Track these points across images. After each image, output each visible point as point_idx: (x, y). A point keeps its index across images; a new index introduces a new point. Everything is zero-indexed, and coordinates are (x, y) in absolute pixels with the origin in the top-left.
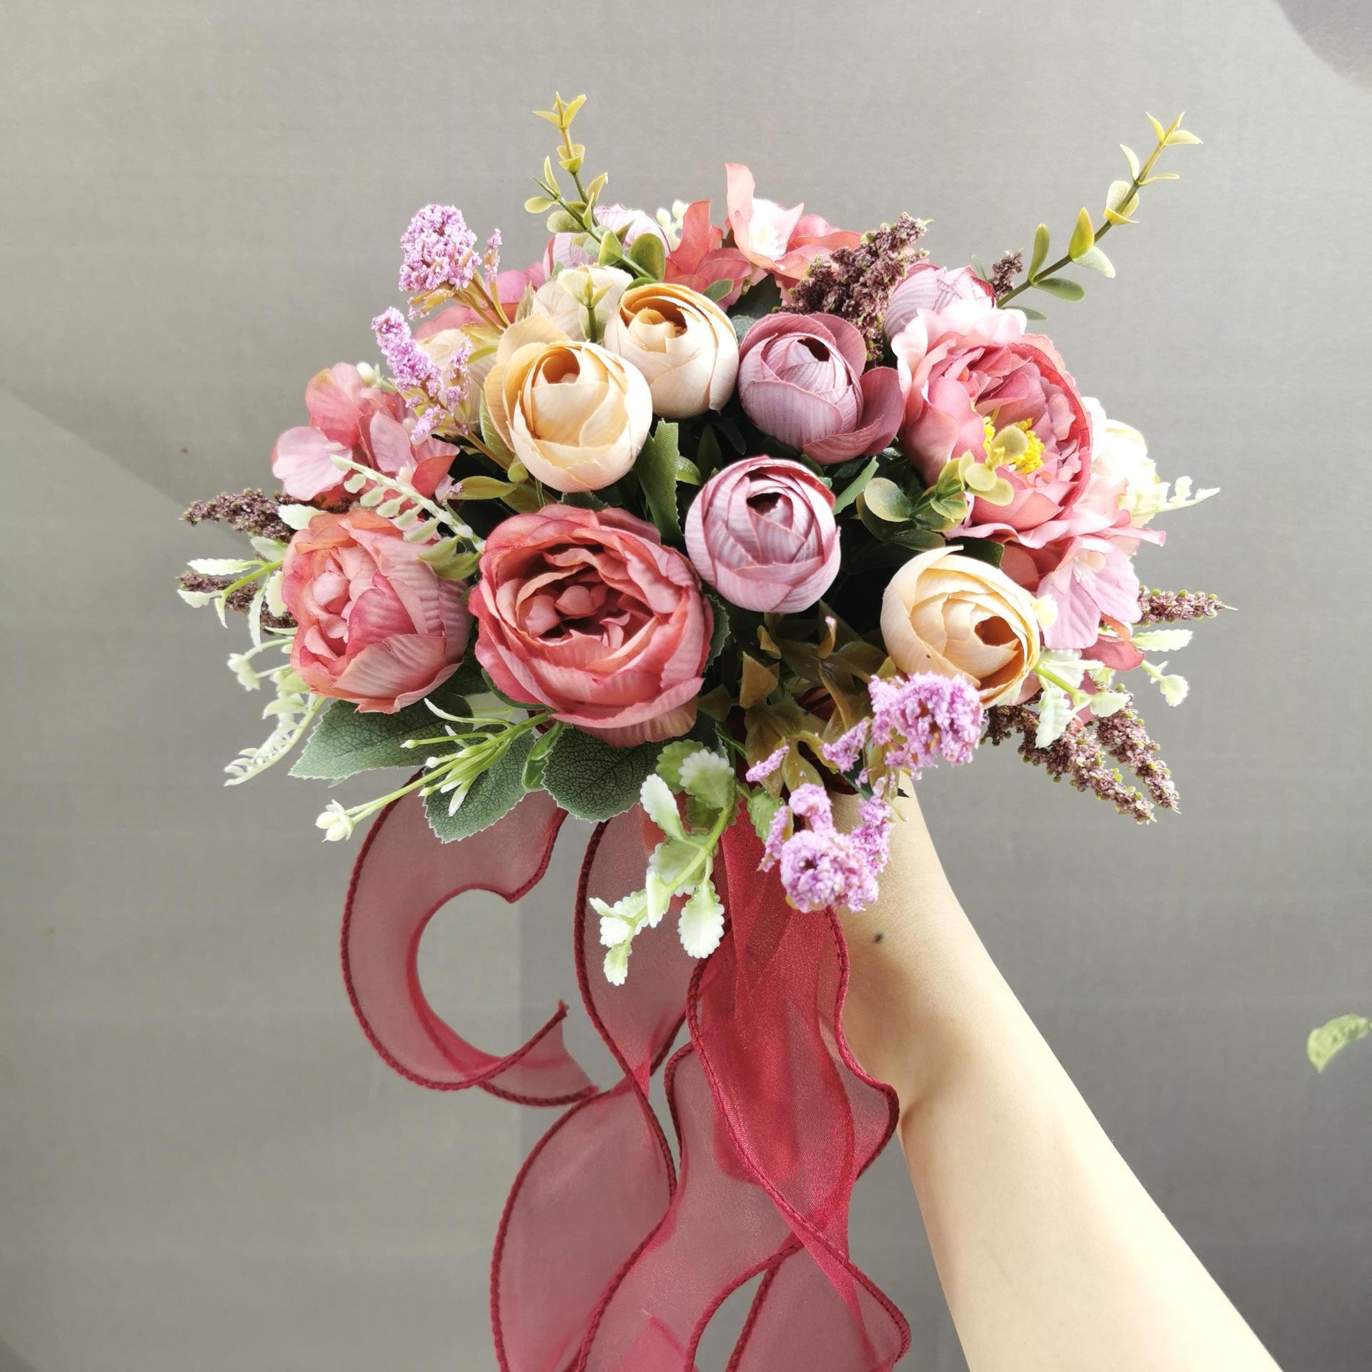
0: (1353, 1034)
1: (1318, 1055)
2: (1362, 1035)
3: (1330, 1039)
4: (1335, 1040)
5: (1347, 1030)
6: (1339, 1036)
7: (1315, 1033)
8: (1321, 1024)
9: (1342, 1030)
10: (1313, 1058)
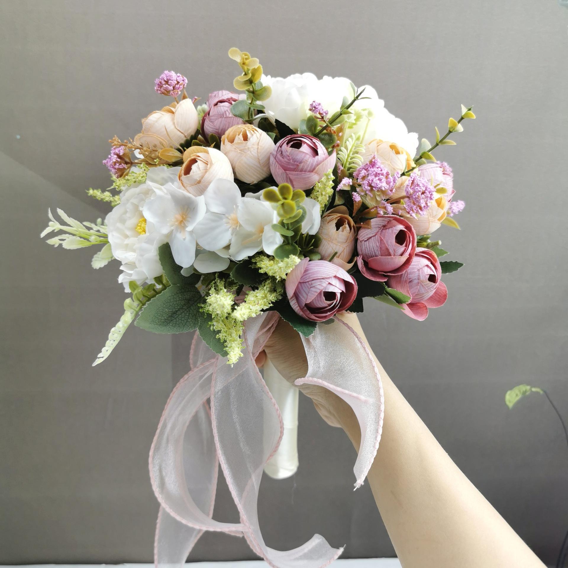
0: (525, 392)
1: (510, 402)
2: (528, 393)
3: (515, 395)
4: (517, 395)
5: (522, 391)
6: (519, 393)
7: (509, 393)
8: (511, 388)
9: (520, 391)
10: (508, 403)
